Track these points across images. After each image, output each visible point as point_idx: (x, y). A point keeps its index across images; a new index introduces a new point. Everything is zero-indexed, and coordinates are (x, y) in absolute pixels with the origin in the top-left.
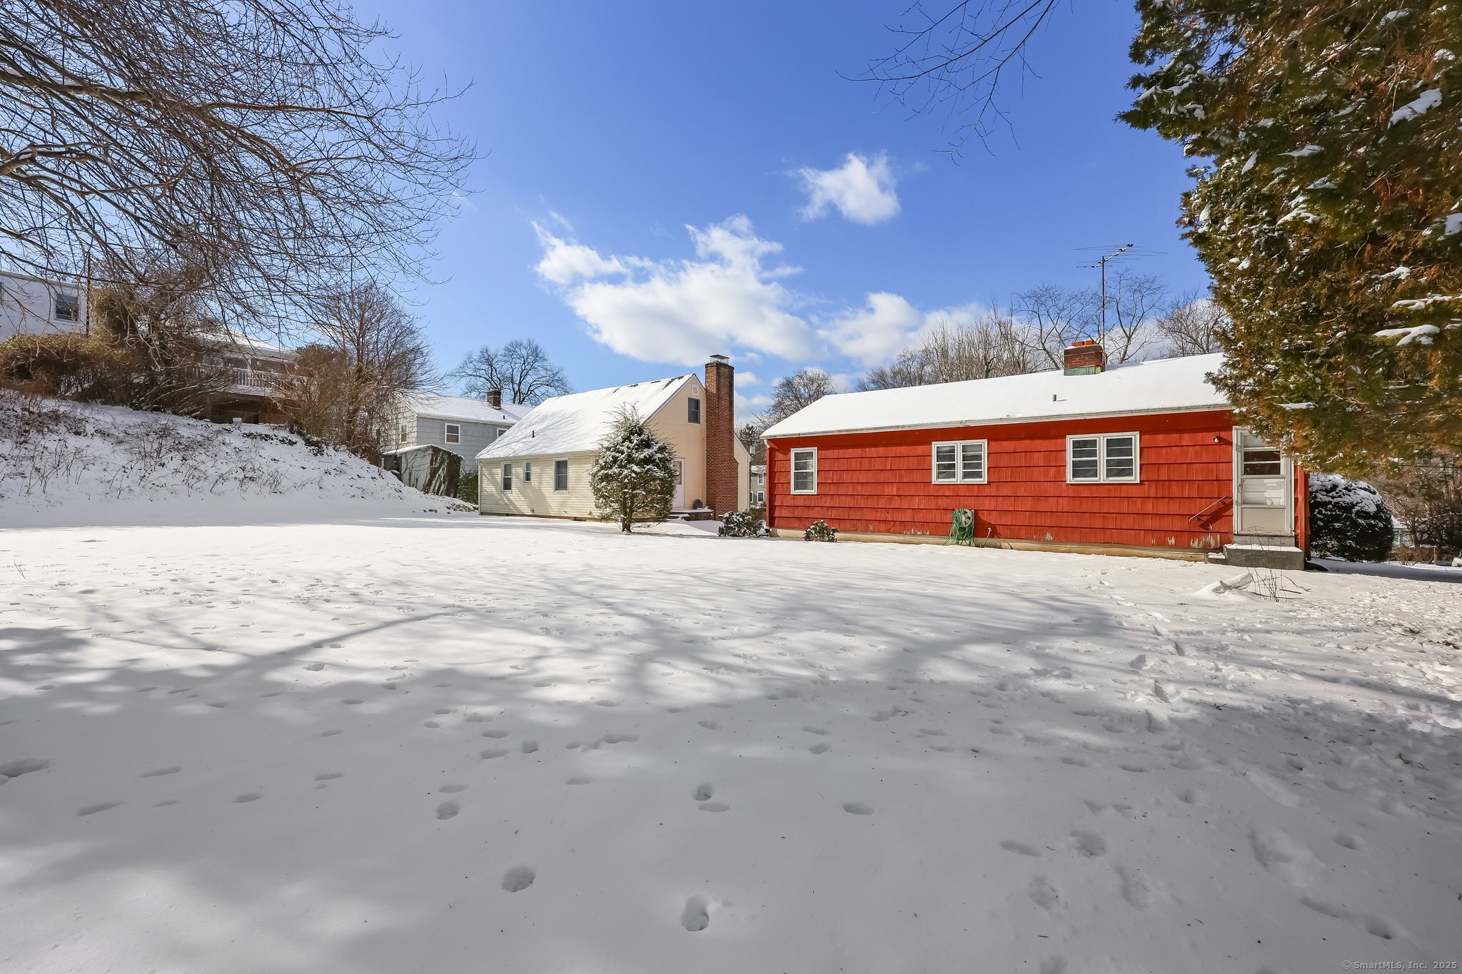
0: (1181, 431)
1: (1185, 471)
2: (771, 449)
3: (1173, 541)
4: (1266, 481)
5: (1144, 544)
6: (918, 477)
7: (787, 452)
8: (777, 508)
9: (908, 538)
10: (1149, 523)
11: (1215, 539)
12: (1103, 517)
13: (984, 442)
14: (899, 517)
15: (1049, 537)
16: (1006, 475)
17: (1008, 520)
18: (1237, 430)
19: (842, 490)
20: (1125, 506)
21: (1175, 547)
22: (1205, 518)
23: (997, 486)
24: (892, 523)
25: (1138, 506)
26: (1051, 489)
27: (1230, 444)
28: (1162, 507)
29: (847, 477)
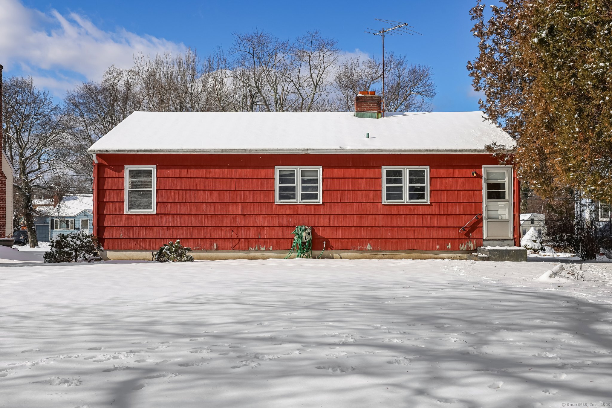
0: (454, 167)
1: (456, 196)
2: (99, 165)
3: (449, 246)
4: (499, 203)
5: (432, 250)
6: (261, 197)
7: (120, 169)
8: (107, 230)
9: (252, 254)
10: (435, 234)
11: (473, 243)
12: (407, 230)
13: (320, 169)
14: (243, 234)
15: (369, 247)
16: (337, 197)
17: (339, 234)
18: (485, 168)
19: (185, 209)
20: (421, 222)
21: (451, 250)
22: (467, 229)
23: (330, 206)
24: (237, 241)
25: (429, 222)
26: (370, 208)
27: (481, 177)
28: (444, 222)
29: (189, 197)
